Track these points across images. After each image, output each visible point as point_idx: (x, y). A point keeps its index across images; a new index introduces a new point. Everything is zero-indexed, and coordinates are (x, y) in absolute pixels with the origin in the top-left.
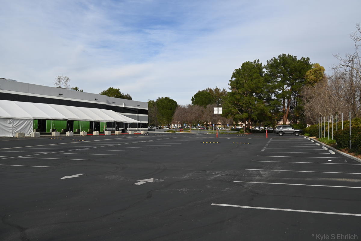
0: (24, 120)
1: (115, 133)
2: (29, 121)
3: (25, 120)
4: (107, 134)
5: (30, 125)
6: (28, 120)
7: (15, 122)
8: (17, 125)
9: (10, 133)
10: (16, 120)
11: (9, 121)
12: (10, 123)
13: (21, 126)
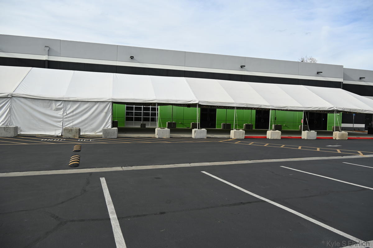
0: (89, 103)
1: (334, 135)
2: (103, 105)
3: (94, 103)
4: (306, 138)
5: (103, 114)
6: (99, 103)
7: (69, 106)
8: (75, 113)
9: (56, 128)
10: (71, 103)
11: (54, 105)
12: (58, 109)
13: (82, 115)
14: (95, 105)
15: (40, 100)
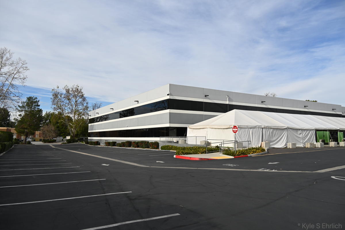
7: (303, 132)
8: (305, 135)
9: (301, 143)
10: (304, 130)
11: (299, 132)
12: (300, 134)
13: (307, 136)
14: (310, 131)
15: (295, 130)
